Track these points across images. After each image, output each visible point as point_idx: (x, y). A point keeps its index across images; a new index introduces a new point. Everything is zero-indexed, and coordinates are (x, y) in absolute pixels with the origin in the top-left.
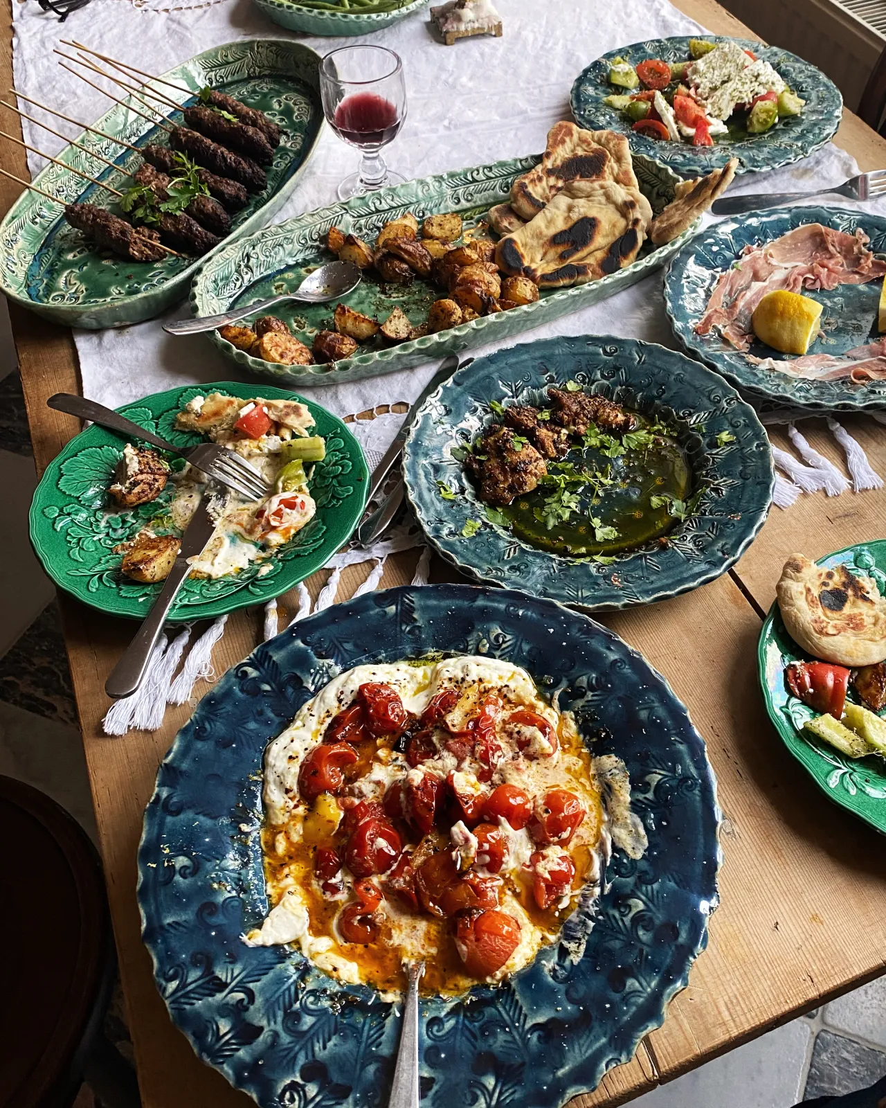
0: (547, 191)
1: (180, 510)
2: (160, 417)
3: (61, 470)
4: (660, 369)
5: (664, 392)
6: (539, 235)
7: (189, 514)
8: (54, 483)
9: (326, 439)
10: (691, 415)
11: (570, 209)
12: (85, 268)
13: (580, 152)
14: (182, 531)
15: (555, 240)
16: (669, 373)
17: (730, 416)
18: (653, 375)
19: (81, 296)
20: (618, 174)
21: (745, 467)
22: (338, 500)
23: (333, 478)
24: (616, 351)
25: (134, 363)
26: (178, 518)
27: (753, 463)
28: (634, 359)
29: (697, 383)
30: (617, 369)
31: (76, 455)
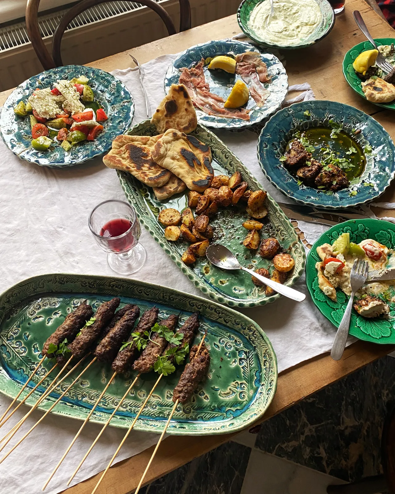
0: (151, 171)
1: (379, 289)
2: (333, 308)
3: (380, 338)
4: (273, 130)
5: (283, 131)
6: (188, 172)
7: (381, 286)
8: (388, 338)
9: (332, 239)
10: (293, 124)
11: (173, 158)
12: (216, 387)
13: (127, 155)
14: (390, 286)
15: (192, 166)
16: (275, 128)
17: (296, 111)
18: (276, 133)
19: (239, 382)
20: (142, 142)
21: (321, 108)
22: (365, 229)
23: (353, 234)
24: (265, 143)
25: (283, 342)
26: (383, 290)
27: (319, 106)
28: (269, 138)
29: (280, 119)
30: (273, 144)
31: (369, 335)
